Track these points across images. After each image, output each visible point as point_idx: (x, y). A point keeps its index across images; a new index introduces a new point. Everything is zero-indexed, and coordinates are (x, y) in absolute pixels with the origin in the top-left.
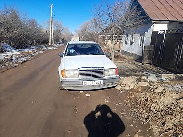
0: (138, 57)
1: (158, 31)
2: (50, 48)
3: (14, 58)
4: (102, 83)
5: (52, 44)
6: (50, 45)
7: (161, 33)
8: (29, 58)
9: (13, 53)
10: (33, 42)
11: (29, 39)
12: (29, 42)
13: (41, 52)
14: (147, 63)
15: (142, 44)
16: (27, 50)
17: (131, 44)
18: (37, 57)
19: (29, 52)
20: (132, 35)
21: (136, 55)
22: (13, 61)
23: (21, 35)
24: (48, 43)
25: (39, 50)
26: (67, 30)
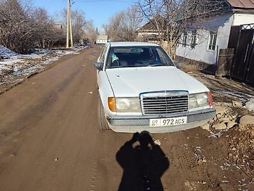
0: (206, 67)
1: (242, 26)
2: (68, 53)
3: (16, 69)
4: (185, 123)
5: (70, 46)
6: (67, 47)
7: (248, 28)
8: (39, 69)
9: (14, 60)
10: (42, 43)
11: (36, 39)
12: (37, 43)
13: (56, 59)
14: (223, 77)
15: (212, 47)
16: (34, 56)
17: (193, 46)
18: (50, 66)
19: (37, 59)
20: (194, 32)
21: (201, 64)
22: (14, 74)
23: (24, 33)
24: (64, 44)
25: (52, 55)
26: (90, 25)
